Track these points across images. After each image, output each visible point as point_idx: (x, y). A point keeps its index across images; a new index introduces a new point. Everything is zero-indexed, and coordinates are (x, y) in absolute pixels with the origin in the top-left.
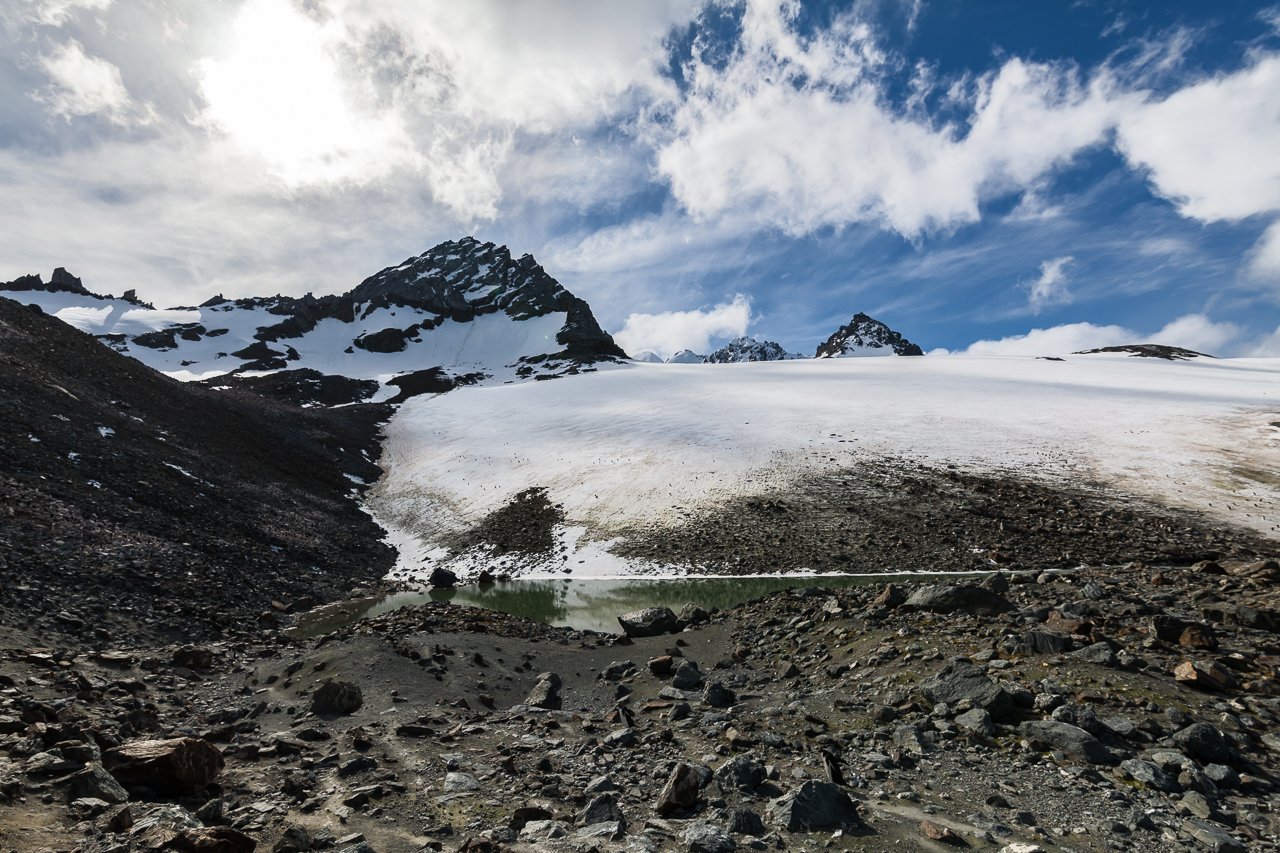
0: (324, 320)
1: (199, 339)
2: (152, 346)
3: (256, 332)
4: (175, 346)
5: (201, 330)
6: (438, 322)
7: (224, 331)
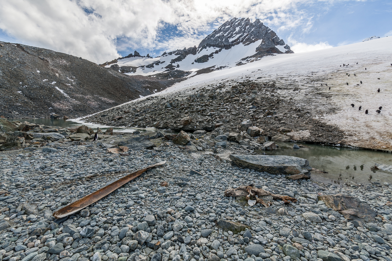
0: (188, 55)
1: (159, 65)
2: (149, 68)
3: (171, 61)
4: (153, 67)
5: (159, 62)
6: (220, 51)
7: (164, 62)
